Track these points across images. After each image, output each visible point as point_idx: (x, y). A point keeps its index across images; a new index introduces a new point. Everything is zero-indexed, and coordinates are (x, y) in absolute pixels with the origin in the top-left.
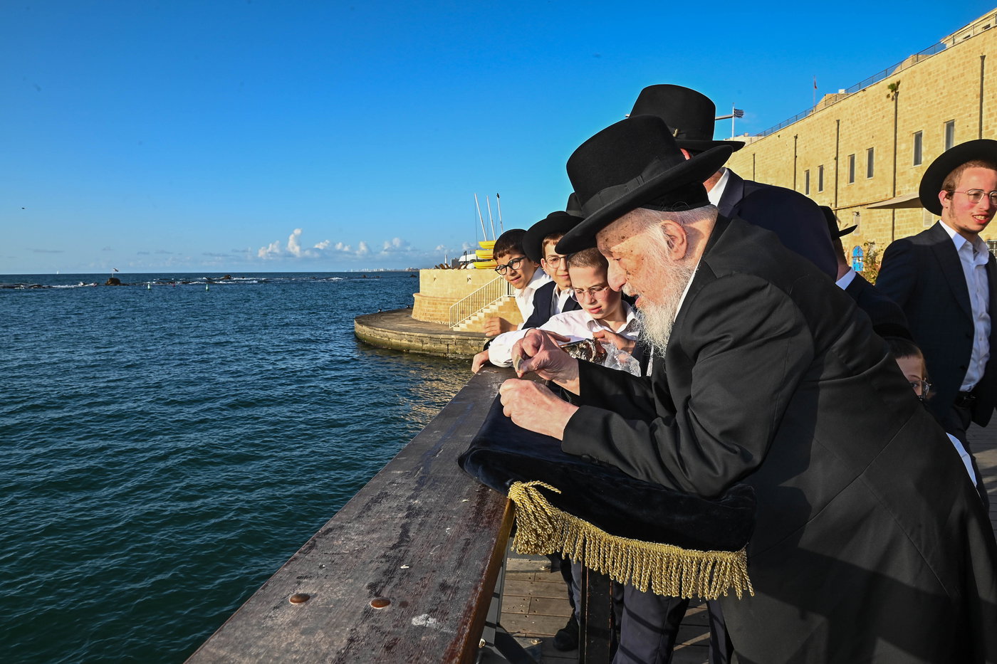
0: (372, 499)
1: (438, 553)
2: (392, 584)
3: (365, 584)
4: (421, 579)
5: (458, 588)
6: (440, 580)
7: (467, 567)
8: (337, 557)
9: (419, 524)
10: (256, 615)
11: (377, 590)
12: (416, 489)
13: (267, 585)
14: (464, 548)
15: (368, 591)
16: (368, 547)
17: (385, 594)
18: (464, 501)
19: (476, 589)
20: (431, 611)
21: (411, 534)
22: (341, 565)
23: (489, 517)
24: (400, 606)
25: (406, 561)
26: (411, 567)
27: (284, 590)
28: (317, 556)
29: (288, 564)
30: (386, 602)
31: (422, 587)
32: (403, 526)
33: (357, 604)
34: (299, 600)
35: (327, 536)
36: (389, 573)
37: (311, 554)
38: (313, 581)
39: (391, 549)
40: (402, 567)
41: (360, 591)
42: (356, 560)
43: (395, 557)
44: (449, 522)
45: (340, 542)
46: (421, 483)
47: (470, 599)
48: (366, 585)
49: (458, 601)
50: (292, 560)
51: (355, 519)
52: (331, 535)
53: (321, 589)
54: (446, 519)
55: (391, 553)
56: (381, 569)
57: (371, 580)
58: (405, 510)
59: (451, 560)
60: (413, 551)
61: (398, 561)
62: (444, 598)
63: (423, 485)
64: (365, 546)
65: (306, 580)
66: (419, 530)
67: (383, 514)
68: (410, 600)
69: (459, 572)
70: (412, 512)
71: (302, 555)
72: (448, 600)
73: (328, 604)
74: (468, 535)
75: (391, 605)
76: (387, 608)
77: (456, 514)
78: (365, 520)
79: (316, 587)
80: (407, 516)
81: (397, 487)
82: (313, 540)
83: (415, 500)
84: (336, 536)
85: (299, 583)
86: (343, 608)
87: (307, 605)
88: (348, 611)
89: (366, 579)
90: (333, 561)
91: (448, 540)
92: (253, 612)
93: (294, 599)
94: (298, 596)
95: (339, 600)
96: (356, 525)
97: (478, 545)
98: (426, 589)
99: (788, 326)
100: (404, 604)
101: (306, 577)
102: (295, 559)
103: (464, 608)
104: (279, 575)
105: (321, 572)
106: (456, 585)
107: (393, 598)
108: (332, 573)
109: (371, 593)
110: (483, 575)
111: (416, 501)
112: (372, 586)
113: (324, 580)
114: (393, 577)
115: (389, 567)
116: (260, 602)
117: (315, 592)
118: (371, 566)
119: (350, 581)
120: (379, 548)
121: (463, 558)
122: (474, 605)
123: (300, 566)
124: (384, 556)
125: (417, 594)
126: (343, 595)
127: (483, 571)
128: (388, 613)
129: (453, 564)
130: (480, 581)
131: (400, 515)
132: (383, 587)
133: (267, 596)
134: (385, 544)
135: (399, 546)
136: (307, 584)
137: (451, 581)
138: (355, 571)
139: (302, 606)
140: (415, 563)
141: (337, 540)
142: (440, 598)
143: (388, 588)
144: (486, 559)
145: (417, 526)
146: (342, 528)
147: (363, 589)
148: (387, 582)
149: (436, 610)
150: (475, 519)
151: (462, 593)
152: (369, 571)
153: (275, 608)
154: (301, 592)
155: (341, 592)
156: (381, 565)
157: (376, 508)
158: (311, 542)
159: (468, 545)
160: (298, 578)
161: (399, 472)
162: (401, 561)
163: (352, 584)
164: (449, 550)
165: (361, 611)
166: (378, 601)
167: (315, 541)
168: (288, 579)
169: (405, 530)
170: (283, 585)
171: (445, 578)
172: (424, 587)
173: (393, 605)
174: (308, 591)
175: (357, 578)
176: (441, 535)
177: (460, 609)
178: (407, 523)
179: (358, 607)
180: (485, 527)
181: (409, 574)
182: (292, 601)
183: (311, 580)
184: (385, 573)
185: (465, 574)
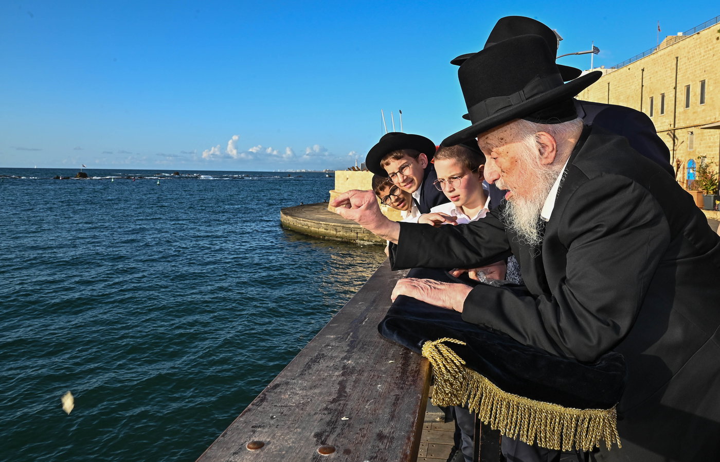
0: (312, 359)
1: (373, 406)
2: (336, 434)
3: (311, 433)
4: (360, 430)
5: (393, 438)
6: (377, 431)
7: (399, 419)
8: (285, 409)
9: (354, 381)
10: (218, 459)
11: (323, 439)
12: (348, 351)
13: (226, 433)
14: (394, 403)
15: (315, 439)
16: (311, 400)
17: (330, 442)
18: (390, 362)
19: (409, 439)
20: (371, 459)
21: (348, 390)
22: (289, 416)
23: (414, 376)
24: (344, 453)
25: (346, 413)
26: (350, 419)
27: (241, 438)
28: (268, 409)
29: (243, 414)
30: (331, 450)
31: (362, 436)
32: (340, 383)
33: (306, 451)
34: (255, 446)
35: (275, 391)
36: (332, 424)
37: (263, 406)
38: (266, 430)
39: (332, 403)
40: (342, 419)
41: (308, 439)
42: (301, 412)
43: (336, 410)
44: (379, 380)
45: (287, 396)
46: (352, 345)
47: (404, 448)
48: (313, 434)
49: (394, 449)
50: (246, 412)
51: (298, 376)
52: (278, 390)
53: (273, 438)
54: (376, 377)
55: (331, 406)
56: (324, 421)
57: (317, 430)
58: (340, 369)
59: (384, 413)
60: (350, 404)
61: (338, 413)
62: (382, 447)
63: (354, 348)
64: (309, 400)
65: (260, 429)
66: (354, 386)
67: (322, 373)
68: (352, 448)
69: (392, 424)
70: (347, 371)
71: (255, 407)
72: (385, 449)
73: (280, 450)
74: (397, 392)
75: (336, 452)
76: (333, 455)
77: (385, 373)
78: (307, 377)
79: (269, 435)
80: (343, 375)
81: (332, 349)
82: (263, 394)
83: (349, 360)
84: (283, 391)
85: (254, 432)
86: (294, 454)
87: (262, 451)
88: (299, 457)
89: (312, 428)
90: (282, 413)
91: (380, 396)
92: (216, 457)
93: (251, 446)
94: (255, 443)
95: (290, 447)
96: (300, 382)
97: (406, 400)
98: (365, 439)
99: (649, 217)
100: (347, 452)
101: (260, 427)
102: (249, 410)
103: (401, 455)
104: (236, 424)
105: (272, 422)
106: (391, 435)
107: (337, 446)
108: (283, 423)
109: (317, 441)
110: (413, 426)
111: (349, 362)
112: (318, 435)
113: (276, 429)
114: (336, 427)
115: (331, 418)
116: (221, 448)
117: (268, 440)
118: (315, 417)
119: (299, 430)
120: (321, 402)
121: (394, 411)
122: (408, 453)
123: (253, 417)
124: (326, 409)
125: (358, 443)
126: (293, 442)
127: (413, 423)
128: (334, 459)
129: (387, 416)
130: (412, 432)
131: (336, 373)
132: (328, 436)
133: (227, 443)
134: (326, 398)
135: (339, 400)
136: (261, 432)
137: (386, 431)
138: (302, 422)
139: (258, 452)
140: (353, 415)
141: (284, 394)
142: (378, 447)
143: (332, 437)
144: (414, 412)
145: (352, 383)
146: (287, 383)
147: (310, 438)
148: (331, 432)
149: (376, 457)
150: (401, 378)
151: (397, 442)
152: (314, 421)
153: (235, 453)
154: (256, 440)
155: (291, 440)
156: (324, 417)
157: (315, 367)
158: (262, 396)
159: (398, 400)
160: (253, 427)
161: (332, 337)
162: (341, 413)
163: (300, 433)
164: (382, 404)
165: (311, 457)
166: (325, 448)
167: (265, 395)
168: (244, 428)
169: (342, 385)
170: (239, 433)
171: (381, 429)
172: (363, 436)
173: (338, 453)
174: (262, 439)
175: (304, 428)
176: (374, 391)
177: (396, 457)
178: (343, 380)
179: (307, 454)
180: (411, 385)
181: (349, 425)
182: (249, 447)
183: (264, 429)
184: (328, 424)
185: (398, 426)
